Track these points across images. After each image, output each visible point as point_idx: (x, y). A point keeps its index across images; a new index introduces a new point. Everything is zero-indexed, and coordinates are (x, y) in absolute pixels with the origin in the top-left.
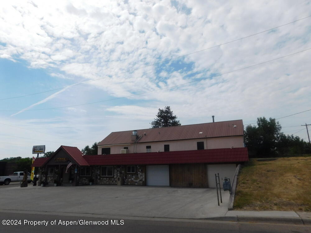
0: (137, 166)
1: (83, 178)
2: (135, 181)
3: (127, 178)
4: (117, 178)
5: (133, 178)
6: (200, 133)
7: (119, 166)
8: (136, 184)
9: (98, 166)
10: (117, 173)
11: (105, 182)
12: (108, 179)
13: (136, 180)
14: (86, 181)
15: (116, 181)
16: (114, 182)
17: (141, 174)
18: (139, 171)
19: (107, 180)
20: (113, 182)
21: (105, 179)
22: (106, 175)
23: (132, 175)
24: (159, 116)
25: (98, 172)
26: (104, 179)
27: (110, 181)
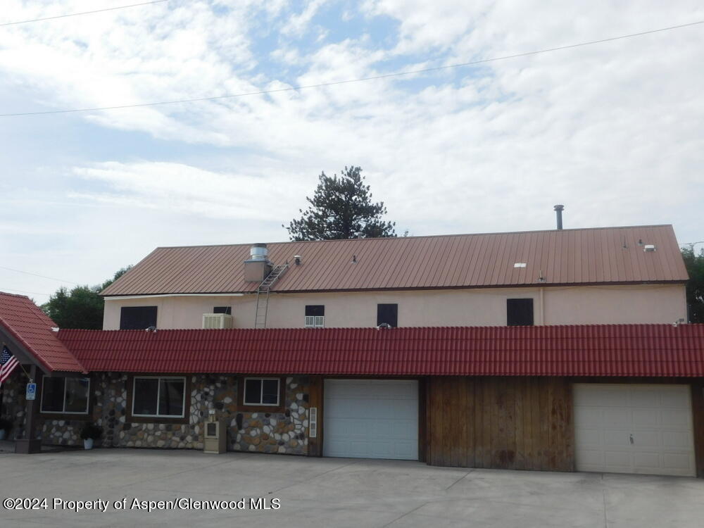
0: (289, 381)
1: (55, 422)
2: (278, 437)
3: (245, 425)
4: (206, 424)
5: (268, 424)
6: (517, 265)
7: (210, 378)
8: (282, 449)
9: (119, 375)
10: (203, 404)
11: (150, 439)
12: (162, 426)
13: (281, 434)
14: (66, 435)
15: (196, 438)
16: (189, 438)
17: (302, 410)
18: (296, 401)
19: (158, 433)
20: (183, 439)
21: (151, 426)
22: (156, 414)
23: (268, 412)
24: (318, 202)
25: (119, 400)
26: (144, 426)
27: (169, 435)
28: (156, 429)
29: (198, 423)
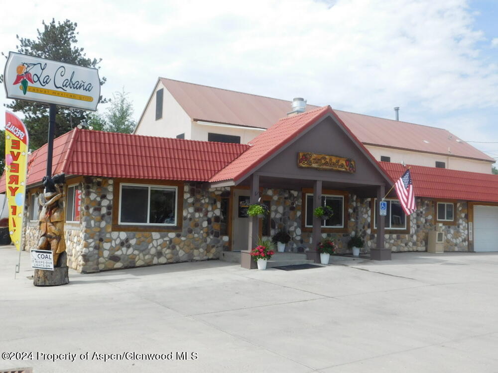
0: (458, 205)
2: (454, 241)
5: (450, 233)
7: (423, 202)
10: (419, 220)
12: (394, 236)
13: (456, 239)
15: (414, 244)
16: (410, 244)
17: (464, 224)
18: (462, 218)
19: (392, 241)
20: (406, 245)
22: (389, 227)
27: (399, 242)
28: (390, 238)
29: (415, 233)
